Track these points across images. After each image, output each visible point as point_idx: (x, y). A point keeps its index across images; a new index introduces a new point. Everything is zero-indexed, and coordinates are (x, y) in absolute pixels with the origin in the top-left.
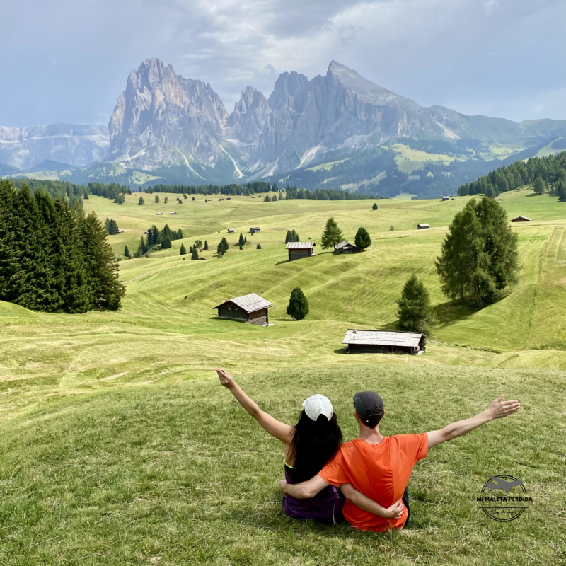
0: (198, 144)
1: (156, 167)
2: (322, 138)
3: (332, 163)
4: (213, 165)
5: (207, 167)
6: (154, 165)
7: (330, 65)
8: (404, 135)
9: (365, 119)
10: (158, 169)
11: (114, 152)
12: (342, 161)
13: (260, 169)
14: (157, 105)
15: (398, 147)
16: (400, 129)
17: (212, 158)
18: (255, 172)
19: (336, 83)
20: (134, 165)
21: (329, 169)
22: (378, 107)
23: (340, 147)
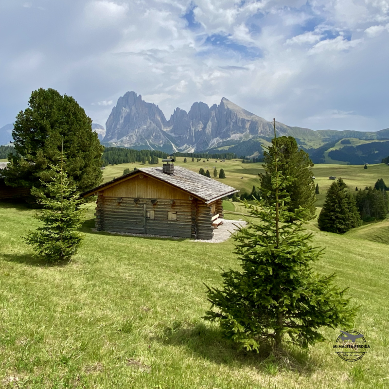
0: (154, 134)
1: (132, 145)
2: (219, 134)
3: (228, 147)
4: (162, 146)
5: (158, 146)
6: (131, 144)
7: (222, 99)
8: (262, 135)
9: (241, 126)
10: (133, 146)
11: (108, 137)
12: (233, 146)
13: (186, 148)
14: (133, 114)
15: (260, 140)
16: (259, 132)
17: (161, 142)
18: (184, 150)
19: (226, 108)
20: (120, 144)
21: (227, 149)
22: (247, 120)
23: (229, 139)
